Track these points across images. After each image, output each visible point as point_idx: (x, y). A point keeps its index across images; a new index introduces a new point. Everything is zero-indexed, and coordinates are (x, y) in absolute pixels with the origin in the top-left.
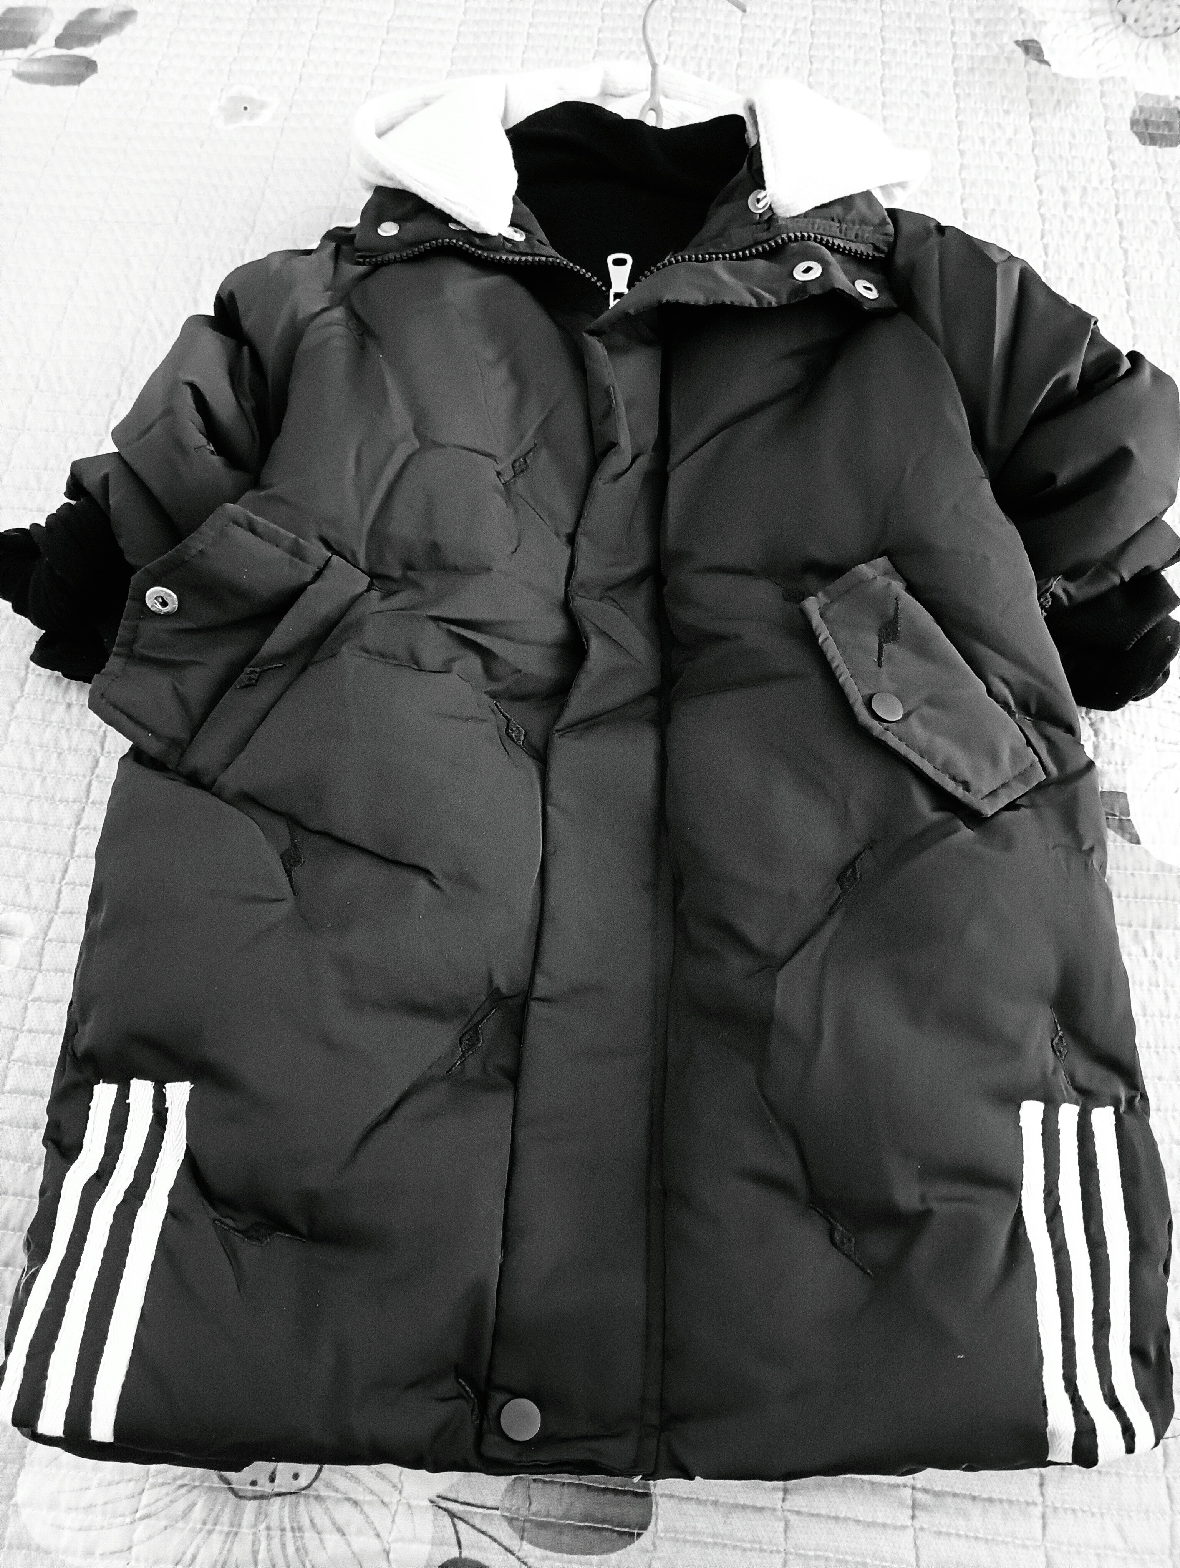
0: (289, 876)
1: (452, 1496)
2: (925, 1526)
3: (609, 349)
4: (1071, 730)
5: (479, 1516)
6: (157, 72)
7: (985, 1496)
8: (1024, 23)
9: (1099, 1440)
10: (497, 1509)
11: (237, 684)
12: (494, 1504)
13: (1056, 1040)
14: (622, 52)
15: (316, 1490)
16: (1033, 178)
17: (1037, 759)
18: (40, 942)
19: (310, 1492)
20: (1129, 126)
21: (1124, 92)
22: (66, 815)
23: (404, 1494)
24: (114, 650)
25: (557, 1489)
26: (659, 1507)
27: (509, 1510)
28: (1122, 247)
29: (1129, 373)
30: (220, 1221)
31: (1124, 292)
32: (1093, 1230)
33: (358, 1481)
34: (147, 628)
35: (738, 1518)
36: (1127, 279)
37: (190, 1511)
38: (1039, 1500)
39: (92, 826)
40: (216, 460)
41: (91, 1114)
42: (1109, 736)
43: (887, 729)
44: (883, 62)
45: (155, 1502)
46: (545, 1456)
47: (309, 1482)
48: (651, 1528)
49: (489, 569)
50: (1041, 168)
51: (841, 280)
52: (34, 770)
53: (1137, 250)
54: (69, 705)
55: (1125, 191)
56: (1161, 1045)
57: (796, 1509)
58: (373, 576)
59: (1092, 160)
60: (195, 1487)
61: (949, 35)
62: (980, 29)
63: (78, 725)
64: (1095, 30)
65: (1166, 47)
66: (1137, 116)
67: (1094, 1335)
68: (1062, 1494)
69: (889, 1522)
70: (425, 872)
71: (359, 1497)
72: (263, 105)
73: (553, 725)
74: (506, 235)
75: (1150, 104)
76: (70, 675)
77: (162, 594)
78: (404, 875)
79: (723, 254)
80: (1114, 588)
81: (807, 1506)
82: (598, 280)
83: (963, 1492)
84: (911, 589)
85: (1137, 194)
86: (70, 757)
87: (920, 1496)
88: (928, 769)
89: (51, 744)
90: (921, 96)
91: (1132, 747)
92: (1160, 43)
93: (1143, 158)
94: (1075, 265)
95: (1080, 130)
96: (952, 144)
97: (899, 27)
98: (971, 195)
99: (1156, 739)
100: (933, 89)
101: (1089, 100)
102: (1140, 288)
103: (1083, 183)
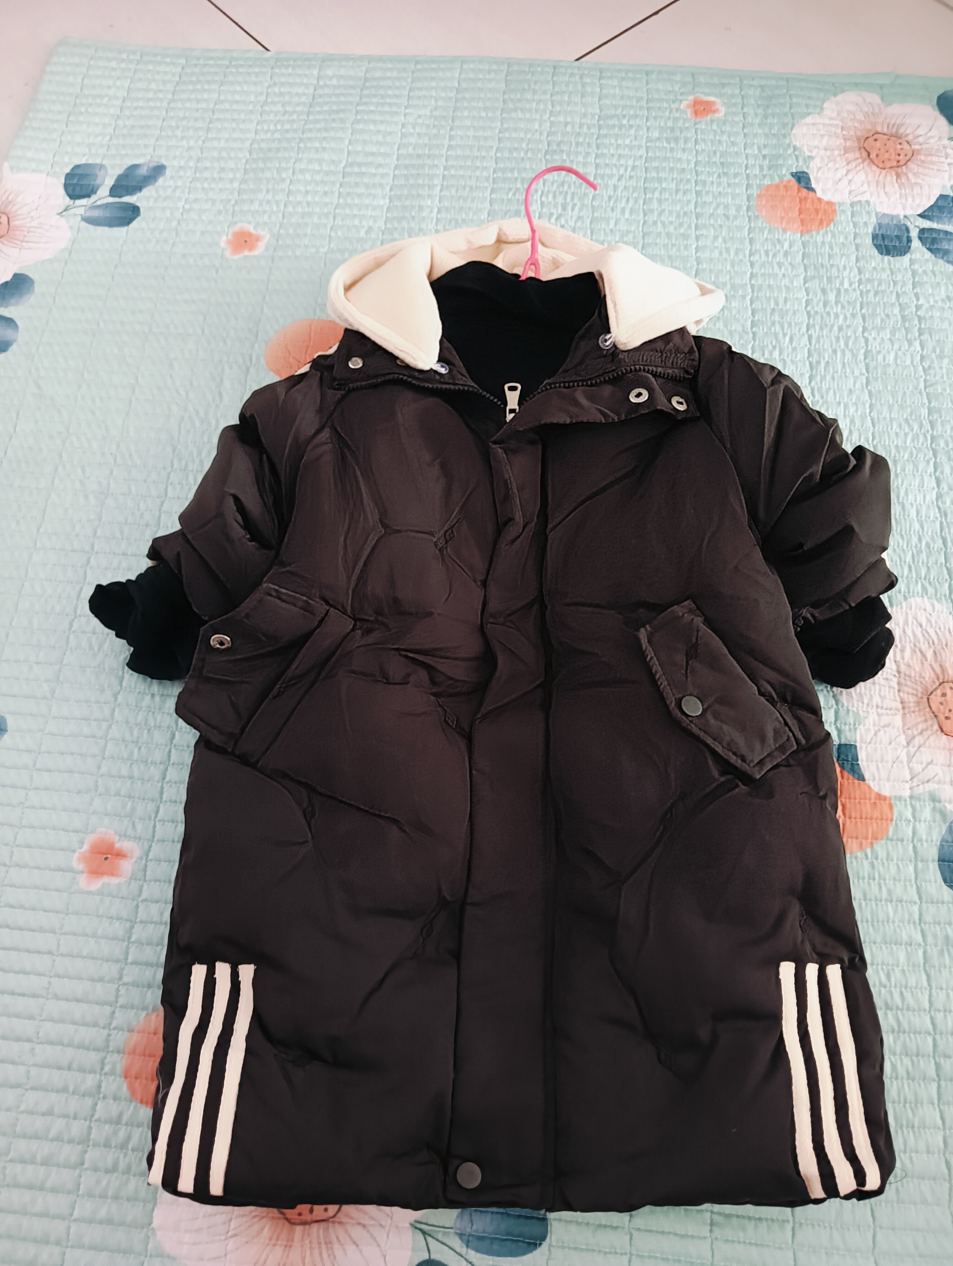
0: (309, 825)
1: (424, 1221)
2: (718, 1236)
3: (507, 452)
4: (816, 711)
5: (441, 1233)
6: (182, 214)
8: (797, 158)
10: (452, 1228)
11: (270, 696)
12: (450, 1226)
13: (802, 922)
15: (339, 1218)
16: (802, 282)
17: (791, 735)
18: (144, 862)
19: (335, 1219)
20: (871, 240)
21: (868, 213)
22: (155, 772)
23: (394, 1220)
25: (489, 1215)
26: (552, 1227)
27: (459, 1229)
28: (864, 337)
29: (854, 469)
30: (278, 1055)
31: (864, 371)
32: (831, 1045)
33: (365, 1215)
34: (211, 659)
35: (601, 1233)
36: (867, 361)
37: (261, 1232)
39: (173, 781)
40: (252, 545)
41: (191, 984)
43: (691, 721)
44: (696, 191)
45: (240, 1226)
46: (484, 1198)
47: (334, 1214)
48: (547, 1240)
49: (431, 614)
50: (809, 274)
51: (661, 403)
52: (133, 742)
53: (875, 339)
54: (153, 696)
55: (868, 291)
57: (637, 1227)
58: (355, 620)
59: (845, 267)
61: (744, 168)
62: (766, 163)
63: (160, 709)
64: (848, 163)
65: (898, 176)
66: (877, 232)
69: (696, 1234)
70: (395, 821)
71: (366, 1222)
72: (258, 239)
73: (475, 715)
74: (434, 368)
75: (886, 221)
77: (221, 639)
78: (384, 824)
79: (582, 381)
80: (845, 612)
81: (644, 1226)
82: (498, 401)
84: (708, 622)
85: (876, 293)
86: (156, 732)
87: (715, 1217)
88: (719, 749)
89: (143, 723)
90: (723, 218)
91: (861, 712)
92: (894, 173)
93: (881, 265)
94: (830, 351)
95: (836, 244)
96: (745, 257)
97: (708, 162)
98: (757, 297)
99: (877, 707)
100: (732, 212)
101: (843, 219)
102: (876, 368)
103: (838, 286)
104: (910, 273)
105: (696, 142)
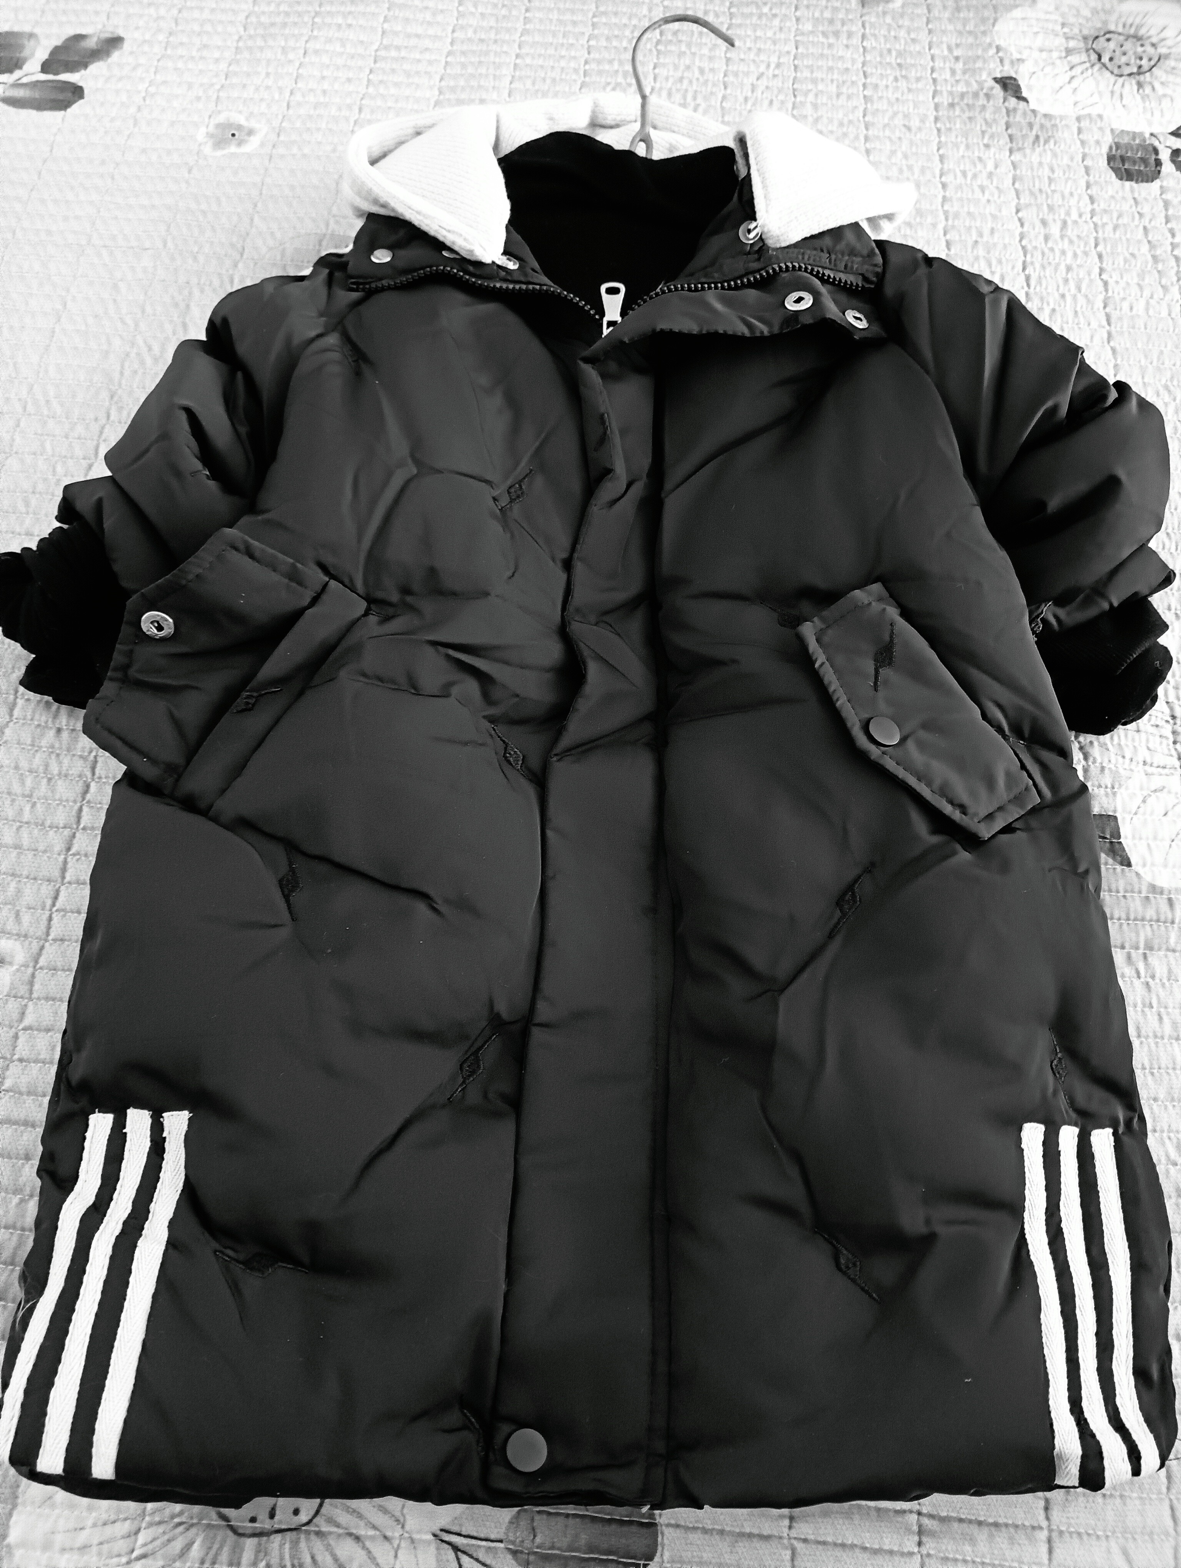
0: (288, 901)
1: (455, 1529)
2: (932, 1552)
3: (604, 376)
4: (1065, 754)
5: (483, 1550)
6: (144, 99)
7: (991, 1520)
8: (1001, 61)
9: (1106, 1463)
10: (501, 1541)
11: (234, 709)
12: (498, 1537)
13: (1055, 1062)
14: (609, 84)
15: (317, 1526)
16: (1014, 210)
17: (1031, 782)
18: (30, 970)
19: (311, 1528)
20: (1106, 162)
21: (1101, 129)
22: (57, 840)
23: (407, 1528)
24: (109, 674)
25: (561, 1519)
26: (665, 1538)
27: (513, 1543)
28: (1102, 280)
29: (1117, 403)
30: (219, 1251)
31: (1105, 323)
32: (1095, 1252)
33: (360, 1516)
34: (143, 653)
35: (745, 1547)
36: (1107, 310)
37: (188, 1549)
38: (1044, 1524)
39: (83, 852)
40: (212, 484)
41: (87, 1144)
42: (1099, 760)
43: (884, 753)
44: (865, 97)
45: (152, 1542)
46: (552, 1487)
47: (310, 1517)
48: (657, 1559)
49: (487, 594)
50: (1022, 201)
51: (832, 309)
52: (24, 796)
53: (1117, 282)
54: (59, 730)
55: (1104, 225)
56: (1156, 1067)
57: (803, 1537)
58: (371, 600)
59: (1071, 194)
60: (192, 1525)
61: (929, 71)
62: (959, 66)
63: (68, 750)
64: (1072, 68)
65: (1140, 85)
66: (1114, 152)
67: (1097, 1357)
68: (1068, 1518)
69: (896, 1549)
70: (424, 896)
71: (362, 1532)
72: (251, 132)
73: (551, 749)
74: (499, 262)
75: (1126, 140)
76: (60, 700)
77: (158, 619)
78: (404, 900)
79: (716, 284)
80: (1103, 615)
81: (813, 1534)
82: (591, 309)
83: (969, 1517)
84: (906, 614)
85: (1115, 228)
86: (60, 782)
87: (926, 1521)
88: (925, 792)
89: (41, 769)
90: (903, 129)
91: (1121, 771)
92: (1134, 82)
93: (1120, 194)
94: (1057, 295)
95: (1058, 165)
96: (935, 177)
97: (881, 63)
98: (953, 227)
99: (1145, 763)
100: (915, 123)
101: (1067, 136)
102: (1120, 319)
103: (1062, 217)
104: (1161, 204)
105: (864, 37)
